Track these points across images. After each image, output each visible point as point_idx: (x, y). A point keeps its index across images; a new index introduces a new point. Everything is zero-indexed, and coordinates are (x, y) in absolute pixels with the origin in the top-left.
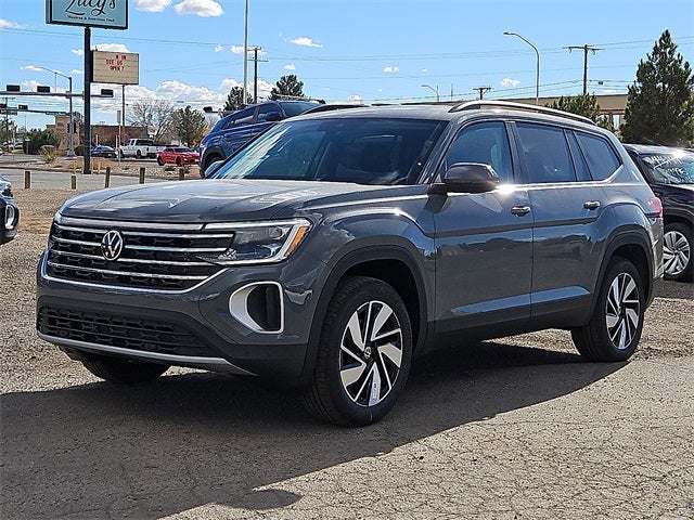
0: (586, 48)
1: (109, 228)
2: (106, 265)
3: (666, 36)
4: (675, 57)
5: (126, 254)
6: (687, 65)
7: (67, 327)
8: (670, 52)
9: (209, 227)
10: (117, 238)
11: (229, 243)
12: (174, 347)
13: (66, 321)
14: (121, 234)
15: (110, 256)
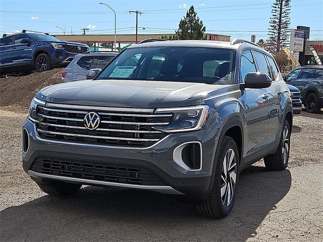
0: (137, 12)
1: (89, 111)
2: (87, 132)
3: (192, 8)
4: (196, 18)
5: (102, 125)
6: (201, 22)
7: (59, 169)
8: (194, 16)
9: (159, 110)
10: (96, 117)
11: (170, 120)
12: (140, 180)
13: (60, 165)
14: (98, 115)
15: (91, 127)
